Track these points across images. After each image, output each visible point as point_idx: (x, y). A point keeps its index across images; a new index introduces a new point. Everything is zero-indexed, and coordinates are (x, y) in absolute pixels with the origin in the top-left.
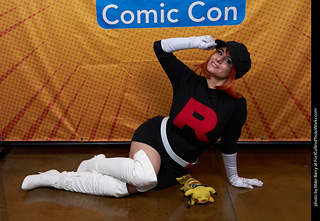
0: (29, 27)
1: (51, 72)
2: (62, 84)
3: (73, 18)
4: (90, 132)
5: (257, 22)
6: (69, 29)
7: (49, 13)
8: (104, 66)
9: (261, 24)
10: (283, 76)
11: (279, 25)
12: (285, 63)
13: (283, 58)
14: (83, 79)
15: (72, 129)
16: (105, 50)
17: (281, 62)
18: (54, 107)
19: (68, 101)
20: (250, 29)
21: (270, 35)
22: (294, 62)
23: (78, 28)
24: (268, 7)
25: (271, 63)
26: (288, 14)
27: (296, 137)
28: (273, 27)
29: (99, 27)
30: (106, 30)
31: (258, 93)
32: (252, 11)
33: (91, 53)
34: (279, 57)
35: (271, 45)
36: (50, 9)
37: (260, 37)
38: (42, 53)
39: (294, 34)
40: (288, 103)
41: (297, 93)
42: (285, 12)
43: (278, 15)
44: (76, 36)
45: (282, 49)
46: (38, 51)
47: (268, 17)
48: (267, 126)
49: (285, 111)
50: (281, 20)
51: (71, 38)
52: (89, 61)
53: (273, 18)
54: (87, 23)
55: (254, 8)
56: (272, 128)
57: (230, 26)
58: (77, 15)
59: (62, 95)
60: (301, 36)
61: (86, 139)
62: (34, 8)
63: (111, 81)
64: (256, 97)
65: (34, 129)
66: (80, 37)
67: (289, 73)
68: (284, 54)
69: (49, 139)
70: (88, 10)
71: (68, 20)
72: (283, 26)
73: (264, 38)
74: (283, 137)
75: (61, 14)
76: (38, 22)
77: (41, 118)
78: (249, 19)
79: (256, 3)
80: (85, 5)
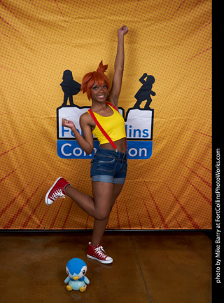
0: (11, 156)
1: (25, 185)
2: (32, 192)
3: (41, 151)
4: (50, 223)
5: (159, 158)
6: (39, 158)
7: (25, 147)
9: (161, 159)
10: (174, 190)
11: (172, 160)
12: (175, 183)
13: (174, 180)
15: (38, 221)
16: (62, 172)
17: (172, 182)
18: (26, 208)
19: (36, 204)
20: (155, 162)
21: (166, 166)
22: (180, 182)
23: (44, 157)
24: (166, 149)
25: (167, 183)
26: (177, 154)
27: (181, 227)
28: (168, 161)
29: (59, 157)
30: (63, 159)
31: (158, 201)
32: (156, 152)
33: (52, 174)
34: (171, 179)
35: (167, 172)
37: (160, 167)
38: (19, 172)
39: (180, 166)
40: (176, 207)
41: (182, 201)
43: (171, 154)
44: (43, 162)
45: (173, 174)
46: (17, 171)
47: (166, 155)
48: (163, 221)
49: (174, 211)
50: (173, 157)
51: (39, 164)
52: (51, 178)
53: (168, 156)
54: (51, 154)
55: (158, 149)
56: (166, 221)
57: (142, 160)
58: (44, 149)
59: (32, 200)
60: (185, 167)
61: (47, 228)
62: (15, 144)
64: (157, 203)
65: (12, 221)
66: (45, 163)
67: (177, 189)
68: (175, 177)
69: (22, 228)
70: (51, 146)
71: (38, 152)
73: (163, 167)
75: (34, 148)
76: (18, 153)
77: (17, 214)
78: (154, 156)
79: (159, 147)
80: (50, 143)
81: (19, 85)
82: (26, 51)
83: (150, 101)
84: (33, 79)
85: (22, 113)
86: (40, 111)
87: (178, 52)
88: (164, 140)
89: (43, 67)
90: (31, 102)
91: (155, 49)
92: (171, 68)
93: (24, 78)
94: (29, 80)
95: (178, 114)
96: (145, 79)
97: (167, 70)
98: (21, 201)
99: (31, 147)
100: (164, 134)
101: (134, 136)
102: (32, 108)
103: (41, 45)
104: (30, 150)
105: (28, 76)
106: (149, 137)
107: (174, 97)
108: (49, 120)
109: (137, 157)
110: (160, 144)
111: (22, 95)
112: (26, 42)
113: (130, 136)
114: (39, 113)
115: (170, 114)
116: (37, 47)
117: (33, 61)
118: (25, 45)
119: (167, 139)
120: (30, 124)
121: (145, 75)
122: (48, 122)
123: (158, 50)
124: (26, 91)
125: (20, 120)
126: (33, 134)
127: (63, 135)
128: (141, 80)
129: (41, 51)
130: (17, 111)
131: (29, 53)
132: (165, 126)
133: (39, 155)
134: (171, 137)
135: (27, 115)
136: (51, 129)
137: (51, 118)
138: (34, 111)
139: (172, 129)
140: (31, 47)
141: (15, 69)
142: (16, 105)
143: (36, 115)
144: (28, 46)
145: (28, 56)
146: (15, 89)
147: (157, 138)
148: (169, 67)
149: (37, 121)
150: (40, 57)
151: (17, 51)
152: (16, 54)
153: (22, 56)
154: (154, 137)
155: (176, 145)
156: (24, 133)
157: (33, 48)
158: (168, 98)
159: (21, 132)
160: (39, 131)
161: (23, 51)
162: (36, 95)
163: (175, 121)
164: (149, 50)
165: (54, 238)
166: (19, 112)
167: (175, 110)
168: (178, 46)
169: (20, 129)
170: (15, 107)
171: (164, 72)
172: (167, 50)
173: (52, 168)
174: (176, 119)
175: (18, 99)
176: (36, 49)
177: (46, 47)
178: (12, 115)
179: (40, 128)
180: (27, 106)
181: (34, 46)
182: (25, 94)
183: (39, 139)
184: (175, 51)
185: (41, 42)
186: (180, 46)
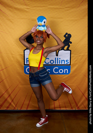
0: (1, 73)
1: (8, 87)
2: (12, 91)
3: (16, 71)
4: (21, 107)
5: (74, 74)
6: (15, 74)
7: (8, 69)
8: (26, 86)
9: (75, 74)
10: (82, 90)
11: (80, 75)
12: (82, 86)
13: (81, 85)
14: (19, 90)
15: (14, 106)
16: (26, 81)
17: (81, 86)
18: (9, 99)
19: (14, 97)
20: (72, 76)
21: (78, 78)
22: (85, 86)
23: (18, 74)
24: (77, 70)
25: (78, 86)
26: (83, 72)
27: (86, 108)
28: (79, 75)
29: (25, 74)
30: (27, 75)
31: (74, 95)
32: (73, 71)
33: (22, 82)
34: (80, 84)
35: (78, 81)
36: (9, 68)
37: (75, 78)
38: (5, 81)
39: (85, 78)
40: (83, 98)
41: (86, 95)
42: (82, 71)
43: (80, 72)
44: (17, 76)
45: (81, 82)
46: (4, 81)
47: (77, 72)
48: (77, 105)
49: (82, 100)
50: (81, 73)
51: (15, 77)
52: (21, 84)
53: (78, 73)
54: (21, 72)
55: (73, 70)
56: (79, 105)
57: (66, 75)
58: (18, 70)
59: (11, 95)
60: (87, 78)
61: (19, 109)
62: (3, 67)
63: (28, 91)
64: (74, 96)
65: (1, 106)
66: (18, 77)
67: (83, 89)
68: (82, 83)
69: (6, 109)
71: (14, 71)
72: (82, 75)
73: (76, 79)
74: (82, 108)
75: (12, 69)
76: (5, 72)
77: (4, 102)
78: (72, 73)
79: (74, 68)
80: (20, 67)
81: (5, 39)
82: (9, 23)
83: (69, 46)
84: (12, 36)
85: (7, 52)
86: (16, 51)
87: (82, 22)
88: (76, 65)
89: (17, 30)
90: (11, 47)
91: (71, 21)
92: (79, 30)
93: (8, 36)
94: (11, 37)
95: (83, 52)
96: (67, 36)
97: (77, 31)
98: (6, 95)
99: (11, 69)
100: (76, 62)
101: (62, 63)
102: (12, 50)
103: (16, 20)
104: (11, 70)
105: (10, 35)
106: (69, 64)
107: (81, 44)
108: (20, 56)
109: (63, 73)
110: (74, 67)
111: (7, 44)
112: (9, 18)
113: (60, 63)
114: (15, 53)
115: (79, 52)
116: (14, 21)
117: (12, 27)
118: (8, 20)
119: (78, 64)
120: (11, 58)
121: (67, 34)
122: (19, 57)
123: (73, 22)
124: (9, 42)
125: (6, 56)
126: (12, 62)
127: (27, 63)
128: (65, 36)
129: (16, 23)
130: (4, 51)
131: (10, 23)
132: (77, 58)
133: (15, 73)
134: (80, 64)
135: (9, 53)
136: (21, 60)
137: (21, 55)
138: (13, 52)
139: (80, 60)
140: (11, 21)
141: (3, 31)
142: (4, 48)
143: (14, 53)
144: (10, 20)
145: (10, 25)
146: (3, 41)
147: (73, 64)
148: (78, 30)
149: (14, 56)
150: (16, 25)
151: (5, 23)
152: (4, 24)
153: (7, 25)
154: (71, 64)
155: (82, 67)
156: (8, 62)
157: (12, 21)
158: (78, 45)
159: (7, 62)
160: (15, 61)
161: (8, 22)
162: (14, 44)
163: (82, 56)
164: (68, 21)
165: (22, 114)
166: (6, 52)
167: (81, 50)
168: (82, 19)
169: (6, 60)
170: (3, 50)
171: (76, 32)
172: (77, 22)
173: (21, 79)
174: (82, 54)
175: (5, 46)
176: (14, 22)
177: (19, 21)
178: (2, 53)
179: (16, 60)
180: (9, 49)
181: (13, 20)
182: (8, 43)
183: (15, 65)
184: (81, 22)
185: (16, 18)
186: (84, 20)
